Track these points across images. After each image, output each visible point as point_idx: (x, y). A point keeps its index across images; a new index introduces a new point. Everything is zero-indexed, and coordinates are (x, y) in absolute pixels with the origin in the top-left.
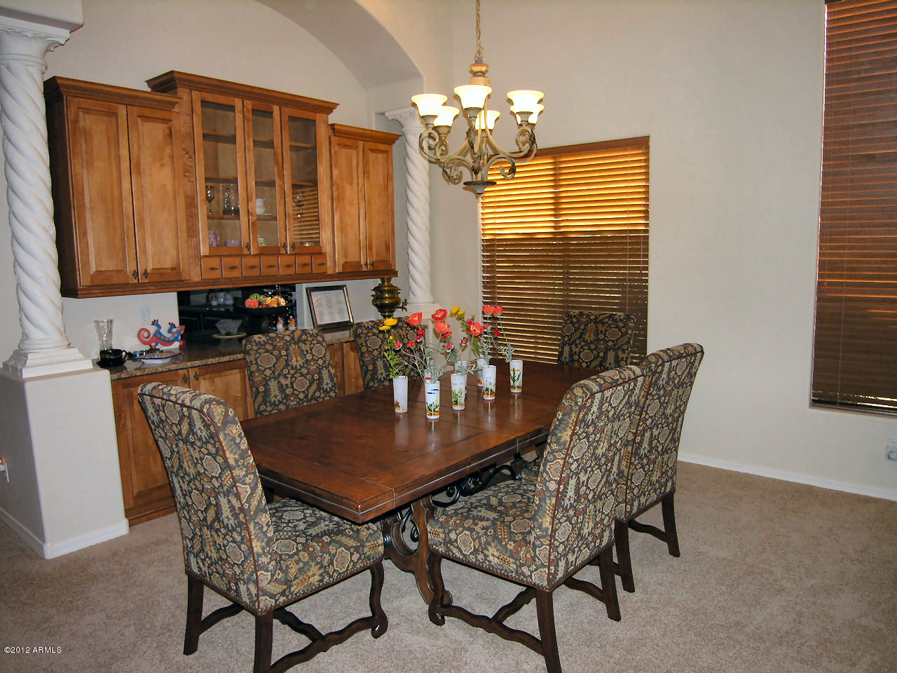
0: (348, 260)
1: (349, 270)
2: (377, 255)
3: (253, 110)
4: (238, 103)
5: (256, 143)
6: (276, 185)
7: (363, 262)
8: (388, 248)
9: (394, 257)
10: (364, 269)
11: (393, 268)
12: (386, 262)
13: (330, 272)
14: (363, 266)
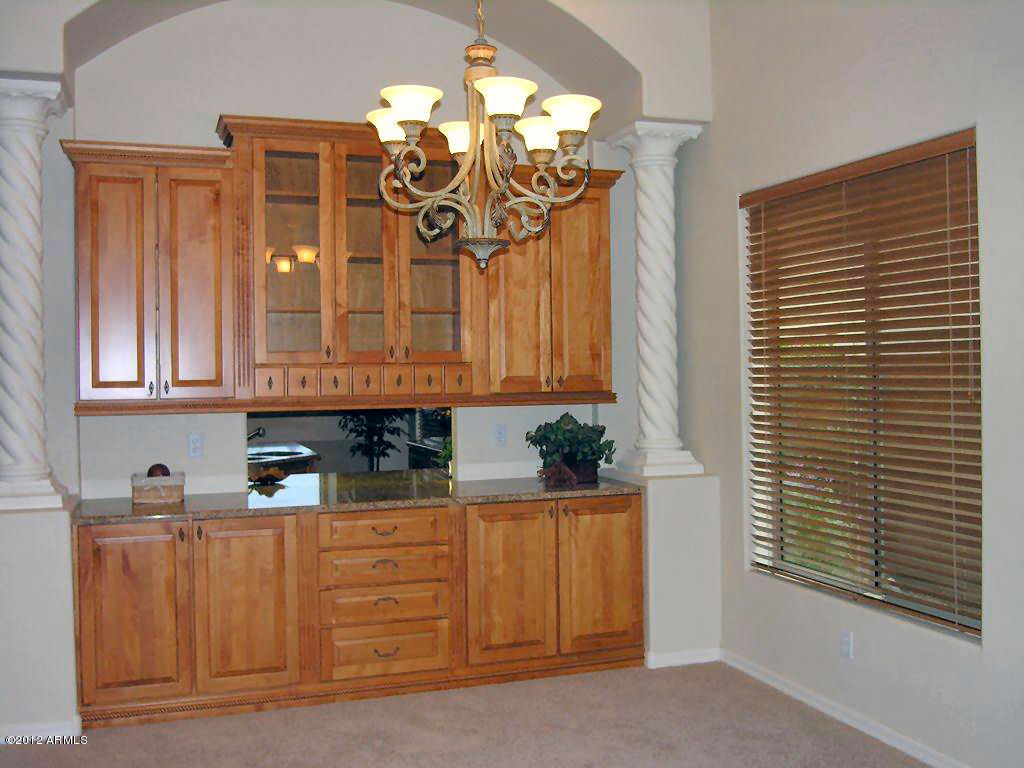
0: (513, 374)
1: (514, 389)
2: (571, 366)
3: (348, 156)
4: (323, 148)
5: (350, 202)
6: (385, 261)
7: (543, 379)
8: (595, 356)
9: (608, 369)
10: (544, 388)
11: (605, 388)
12: (591, 378)
13: (478, 391)
14: (544, 384)
